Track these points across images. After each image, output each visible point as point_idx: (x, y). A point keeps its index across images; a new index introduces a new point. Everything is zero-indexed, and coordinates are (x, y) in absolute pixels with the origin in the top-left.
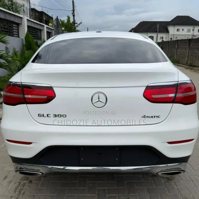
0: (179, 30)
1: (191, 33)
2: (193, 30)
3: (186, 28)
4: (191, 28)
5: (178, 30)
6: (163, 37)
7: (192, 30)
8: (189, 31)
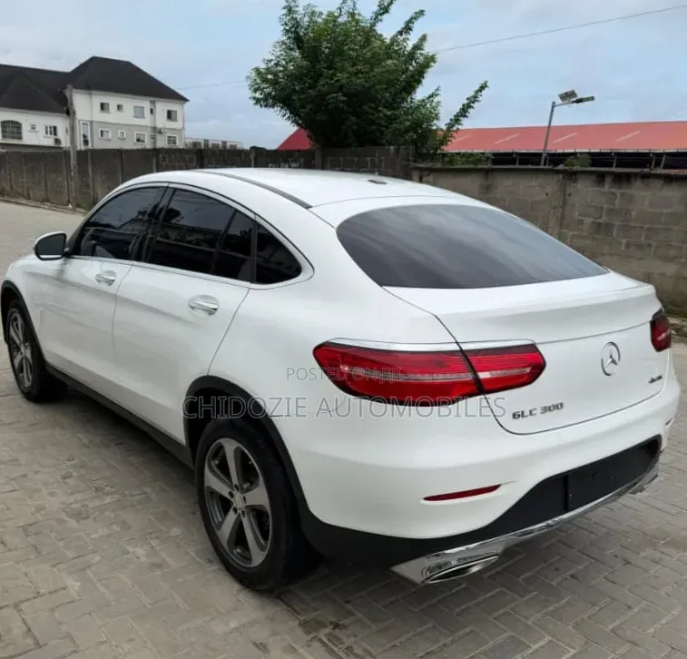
0: (105, 106)
1: (147, 121)
2: (152, 111)
3: (130, 103)
4: (145, 104)
5: (103, 107)
6: (55, 128)
7: (149, 111)
8: (139, 113)
